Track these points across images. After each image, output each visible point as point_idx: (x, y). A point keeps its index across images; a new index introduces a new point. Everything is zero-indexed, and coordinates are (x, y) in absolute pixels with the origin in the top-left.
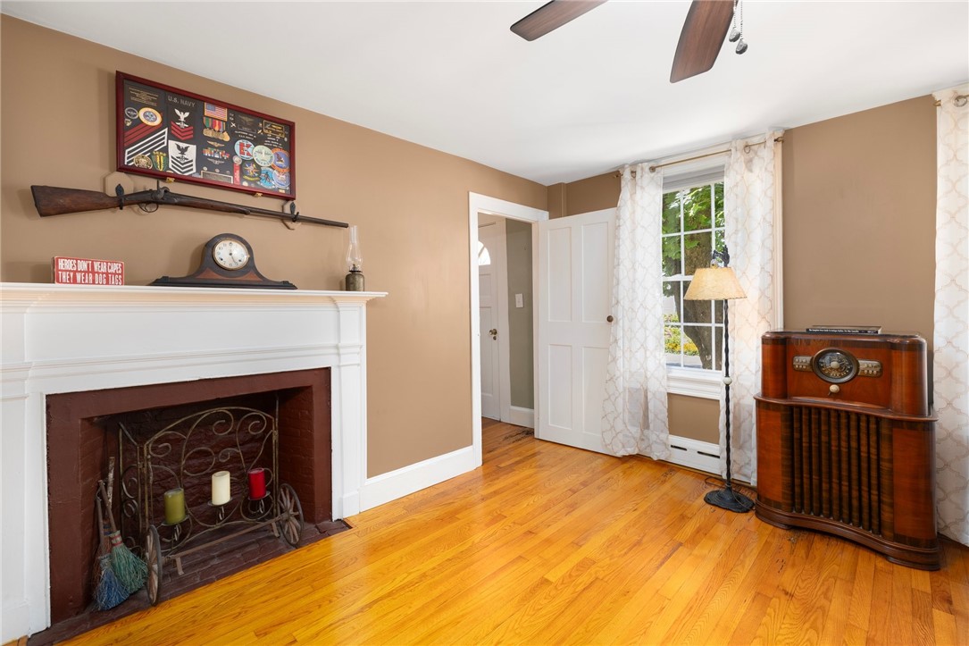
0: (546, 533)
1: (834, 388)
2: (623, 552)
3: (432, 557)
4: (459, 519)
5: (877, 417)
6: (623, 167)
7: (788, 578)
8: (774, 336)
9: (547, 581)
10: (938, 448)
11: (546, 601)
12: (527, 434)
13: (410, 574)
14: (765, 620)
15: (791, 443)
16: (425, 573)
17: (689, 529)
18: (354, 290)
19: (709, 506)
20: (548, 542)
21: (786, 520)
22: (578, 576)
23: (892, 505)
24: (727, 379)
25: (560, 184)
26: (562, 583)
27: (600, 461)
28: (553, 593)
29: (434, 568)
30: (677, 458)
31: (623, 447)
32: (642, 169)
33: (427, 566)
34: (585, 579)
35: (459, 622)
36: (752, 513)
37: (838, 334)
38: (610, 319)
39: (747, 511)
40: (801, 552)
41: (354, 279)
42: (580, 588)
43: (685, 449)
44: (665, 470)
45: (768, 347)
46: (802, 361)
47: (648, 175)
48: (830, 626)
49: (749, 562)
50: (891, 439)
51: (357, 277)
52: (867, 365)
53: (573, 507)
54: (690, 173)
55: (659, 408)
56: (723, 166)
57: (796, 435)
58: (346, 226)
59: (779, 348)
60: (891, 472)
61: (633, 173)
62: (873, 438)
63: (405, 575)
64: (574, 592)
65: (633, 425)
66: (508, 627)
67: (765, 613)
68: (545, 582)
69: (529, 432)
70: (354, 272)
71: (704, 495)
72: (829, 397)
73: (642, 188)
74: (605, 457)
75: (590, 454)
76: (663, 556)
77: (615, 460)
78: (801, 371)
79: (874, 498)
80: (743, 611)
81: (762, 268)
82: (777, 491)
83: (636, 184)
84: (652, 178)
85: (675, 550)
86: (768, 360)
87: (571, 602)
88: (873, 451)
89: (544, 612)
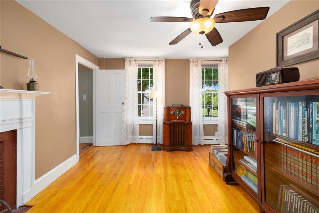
0: (120, 173)
1: (177, 118)
2: (143, 169)
3: (85, 197)
4: (86, 181)
5: (185, 123)
6: (126, 57)
7: (176, 161)
8: (167, 107)
9: (130, 185)
10: (193, 127)
11: (134, 190)
12: (90, 146)
13: (81, 207)
14: (178, 170)
15: (170, 131)
16: (87, 204)
17: (153, 158)
18: (33, 90)
19: (153, 152)
20: (123, 175)
21: (170, 149)
22: (137, 180)
23: (187, 140)
24: (156, 118)
25: (104, 58)
26: (135, 184)
27: (120, 148)
28: (134, 187)
29: (90, 200)
30: (141, 142)
31: (128, 142)
32: (133, 60)
33: (86, 201)
34: (139, 180)
35: (114, 210)
36: (162, 150)
37: (178, 106)
38: (123, 104)
39: (161, 150)
40: (174, 155)
41: (33, 85)
42: (140, 183)
43: (143, 139)
44: (139, 146)
45: (166, 110)
46: (172, 112)
47: (134, 62)
48: (186, 167)
49: (168, 160)
50: (187, 127)
51: (35, 84)
52: (183, 112)
53: (122, 163)
54: (145, 64)
55: (137, 128)
56: (153, 64)
57: (171, 129)
58: (26, 58)
59: (168, 110)
60: (187, 134)
61: (130, 60)
62: (184, 127)
63: (79, 209)
64: (139, 184)
65: (130, 135)
66: (129, 203)
67: (177, 169)
68: (130, 186)
69: (91, 145)
70: (32, 81)
71: (151, 150)
72: (176, 120)
73: (133, 65)
74: (121, 146)
75: (116, 147)
76: (152, 166)
77: (124, 147)
78: (172, 115)
79: (184, 140)
80: (173, 171)
81: (162, 91)
82: (168, 143)
83: (130, 64)
84: (135, 63)
85: (154, 164)
86: (166, 113)
87: (141, 187)
88: (184, 130)
89: (136, 193)
